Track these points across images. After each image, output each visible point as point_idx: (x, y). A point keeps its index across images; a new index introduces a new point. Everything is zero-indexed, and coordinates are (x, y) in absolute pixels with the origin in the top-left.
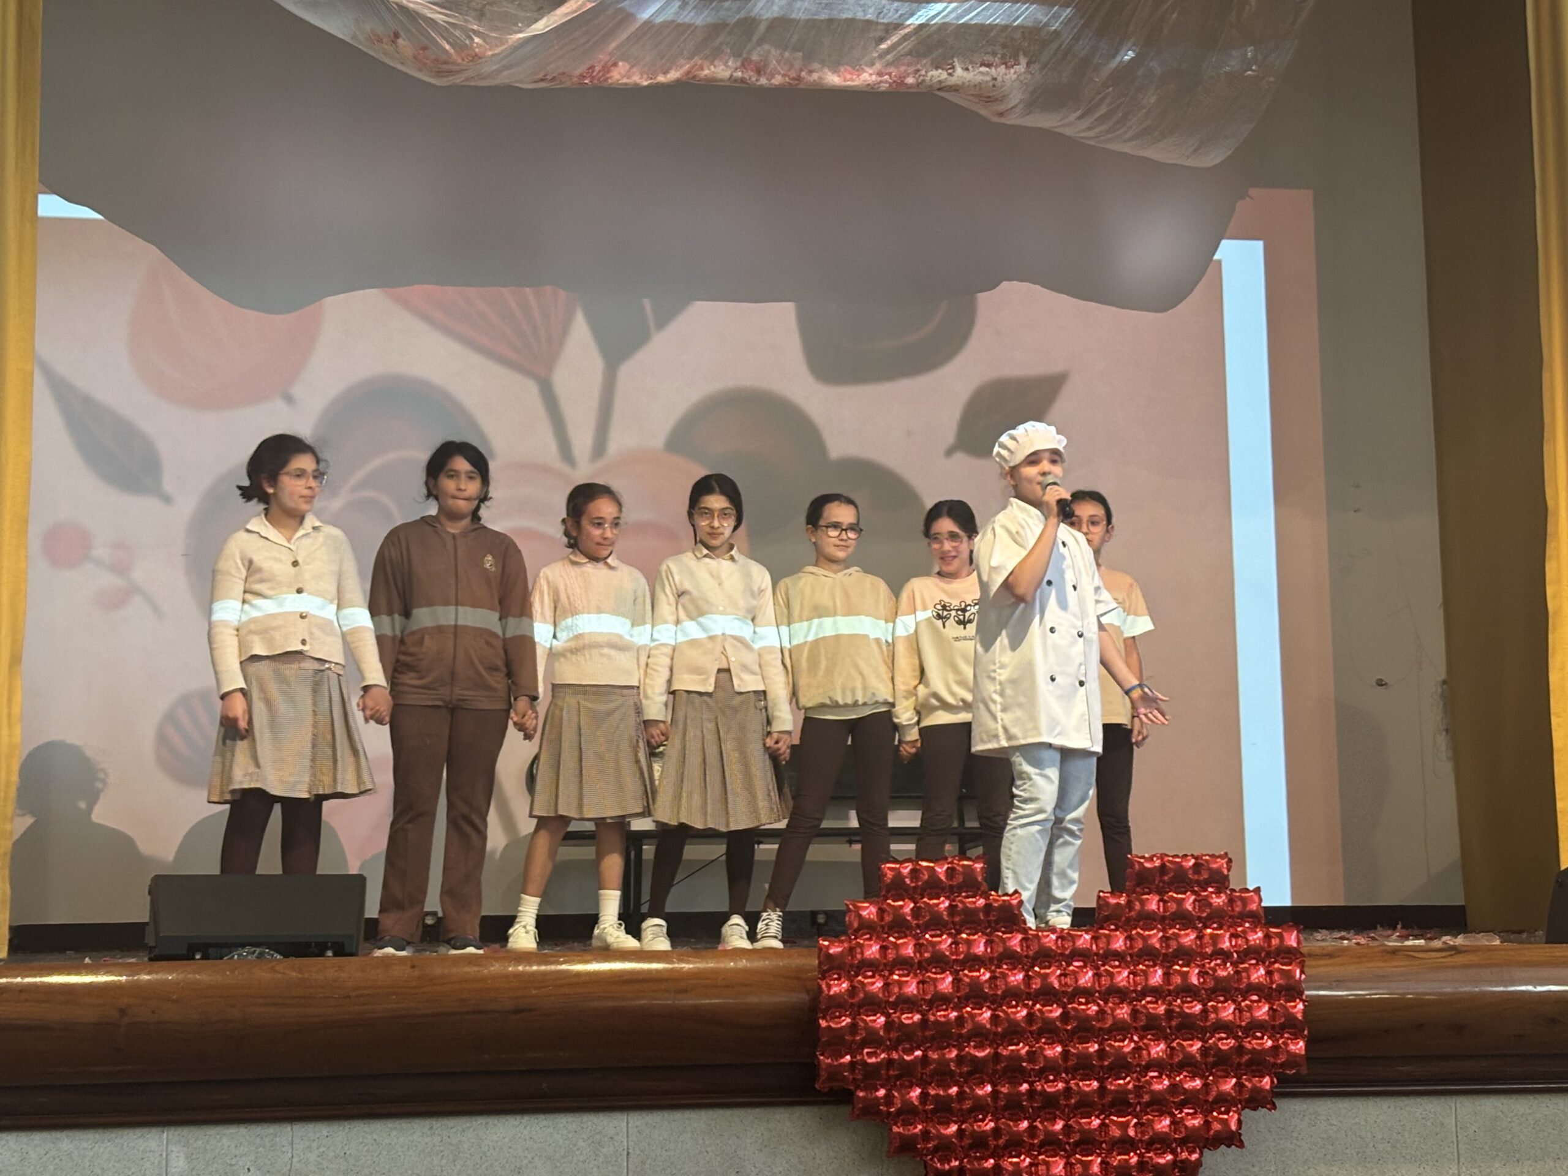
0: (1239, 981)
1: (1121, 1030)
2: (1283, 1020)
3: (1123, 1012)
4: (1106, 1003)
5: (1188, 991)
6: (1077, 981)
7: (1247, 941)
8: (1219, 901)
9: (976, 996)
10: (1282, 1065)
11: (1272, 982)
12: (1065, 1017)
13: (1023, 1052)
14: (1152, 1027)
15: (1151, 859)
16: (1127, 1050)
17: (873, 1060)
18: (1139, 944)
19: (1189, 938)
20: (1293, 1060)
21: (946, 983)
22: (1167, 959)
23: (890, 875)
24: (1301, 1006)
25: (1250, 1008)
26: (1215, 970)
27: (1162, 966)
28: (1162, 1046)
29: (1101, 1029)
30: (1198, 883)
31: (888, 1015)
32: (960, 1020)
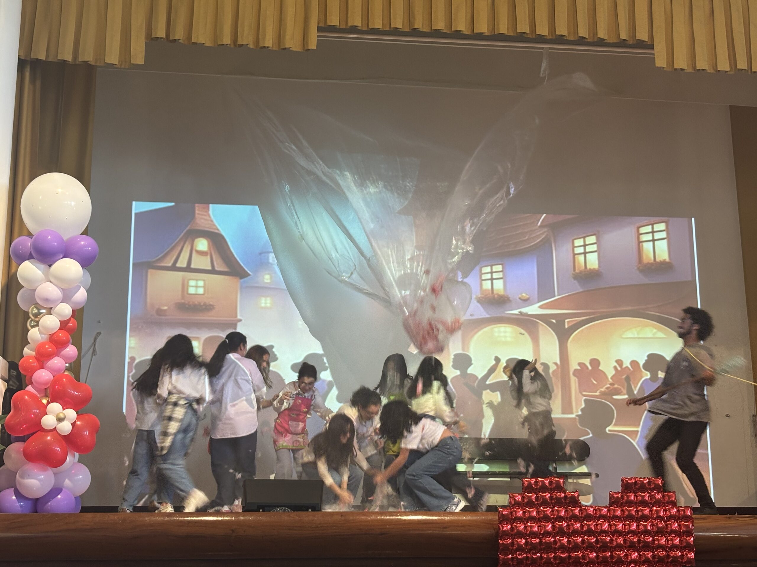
0: (667, 528)
1: (619, 547)
2: (685, 544)
3: (621, 540)
4: (613, 536)
5: (647, 532)
6: (602, 527)
7: (670, 513)
8: (659, 496)
9: (561, 532)
10: (685, 563)
11: (681, 529)
12: (597, 542)
13: (580, 555)
14: (632, 547)
15: (630, 479)
16: (622, 555)
17: (521, 557)
18: (626, 513)
19: (647, 511)
20: (689, 561)
21: (549, 527)
22: (638, 520)
23: (526, 483)
24: (692, 539)
25: (672, 540)
26: (657, 524)
27: (636, 522)
28: (636, 554)
29: (611, 547)
30: (650, 489)
31: (526, 539)
32: (555, 541)
